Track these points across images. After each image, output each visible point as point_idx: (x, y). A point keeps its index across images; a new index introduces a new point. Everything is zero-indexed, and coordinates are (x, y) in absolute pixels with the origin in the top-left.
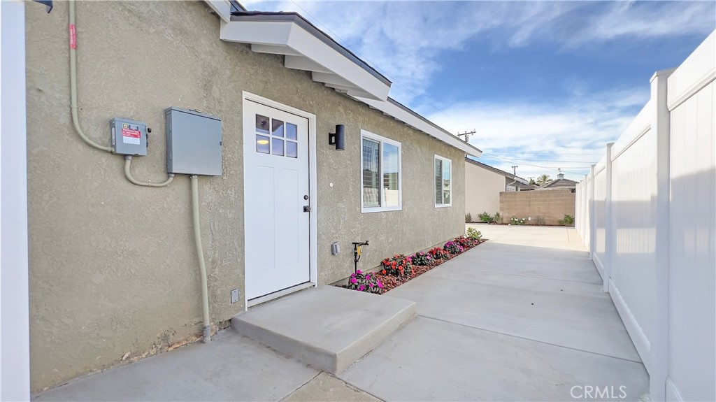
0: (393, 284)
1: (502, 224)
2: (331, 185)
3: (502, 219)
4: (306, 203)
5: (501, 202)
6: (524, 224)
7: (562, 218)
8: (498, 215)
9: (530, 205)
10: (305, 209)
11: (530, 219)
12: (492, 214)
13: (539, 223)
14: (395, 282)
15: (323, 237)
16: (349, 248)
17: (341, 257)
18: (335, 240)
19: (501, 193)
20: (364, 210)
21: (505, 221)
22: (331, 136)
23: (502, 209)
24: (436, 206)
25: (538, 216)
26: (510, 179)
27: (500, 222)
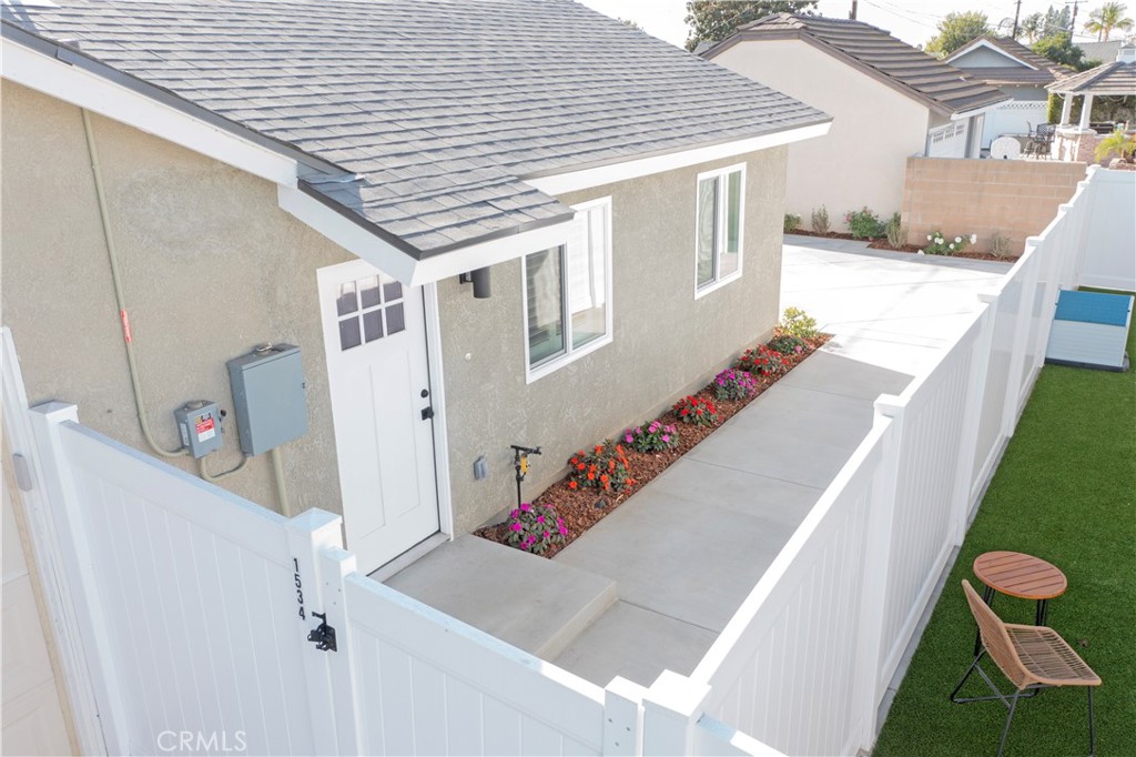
0: (589, 517)
2: (468, 355)
3: (904, 235)
4: (425, 403)
5: (909, 184)
6: (957, 253)
8: (897, 215)
9: (980, 200)
10: (425, 415)
11: (974, 239)
13: (993, 252)
15: (459, 455)
18: (480, 453)
20: (532, 378)
23: (907, 205)
24: (698, 295)
25: (996, 232)
27: (899, 244)
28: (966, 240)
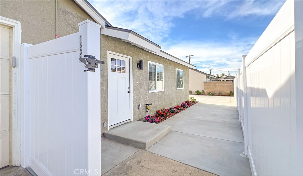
0: (162, 120)
2: (138, 83)
5: (204, 86)
6: (214, 95)
7: (229, 92)
8: (203, 91)
9: (216, 87)
10: (128, 92)
11: (216, 93)
13: (220, 94)
15: (135, 102)
16: (144, 106)
17: (141, 110)
18: (139, 103)
19: (204, 82)
20: (150, 92)
21: (206, 94)
22: (138, 64)
23: (205, 89)
24: (178, 89)
26: (208, 76)
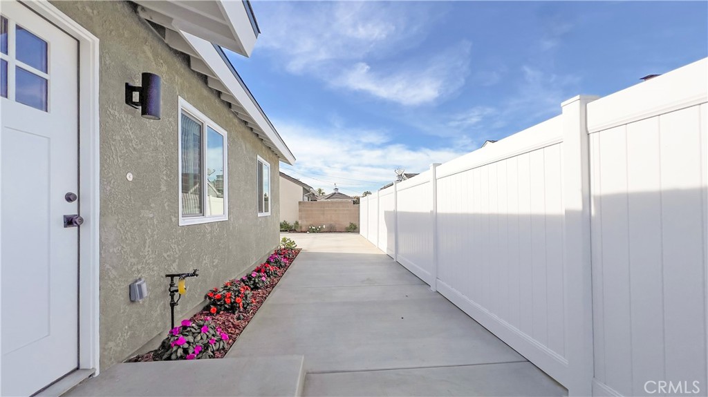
0: (235, 326)
1: (302, 232)
2: (130, 177)
3: (301, 227)
4: (71, 209)
5: (300, 211)
6: (320, 231)
7: (348, 226)
8: (297, 223)
9: (323, 214)
10: (69, 222)
11: (324, 227)
12: (291, 222)
13: (332, 230)
14: (236, 322)
15: (113, 273)
16: (160, 285)
17: (146, 304)
18: (136, 276)
19: (300, 203)
20: (183, 222)
21: (304, 229)
22: (130, 89)
23: (300, 218)
24: (260, 215)
25: (331, 224)
26: (306, 189)
27: (300, 230)
28: (322, 227)
